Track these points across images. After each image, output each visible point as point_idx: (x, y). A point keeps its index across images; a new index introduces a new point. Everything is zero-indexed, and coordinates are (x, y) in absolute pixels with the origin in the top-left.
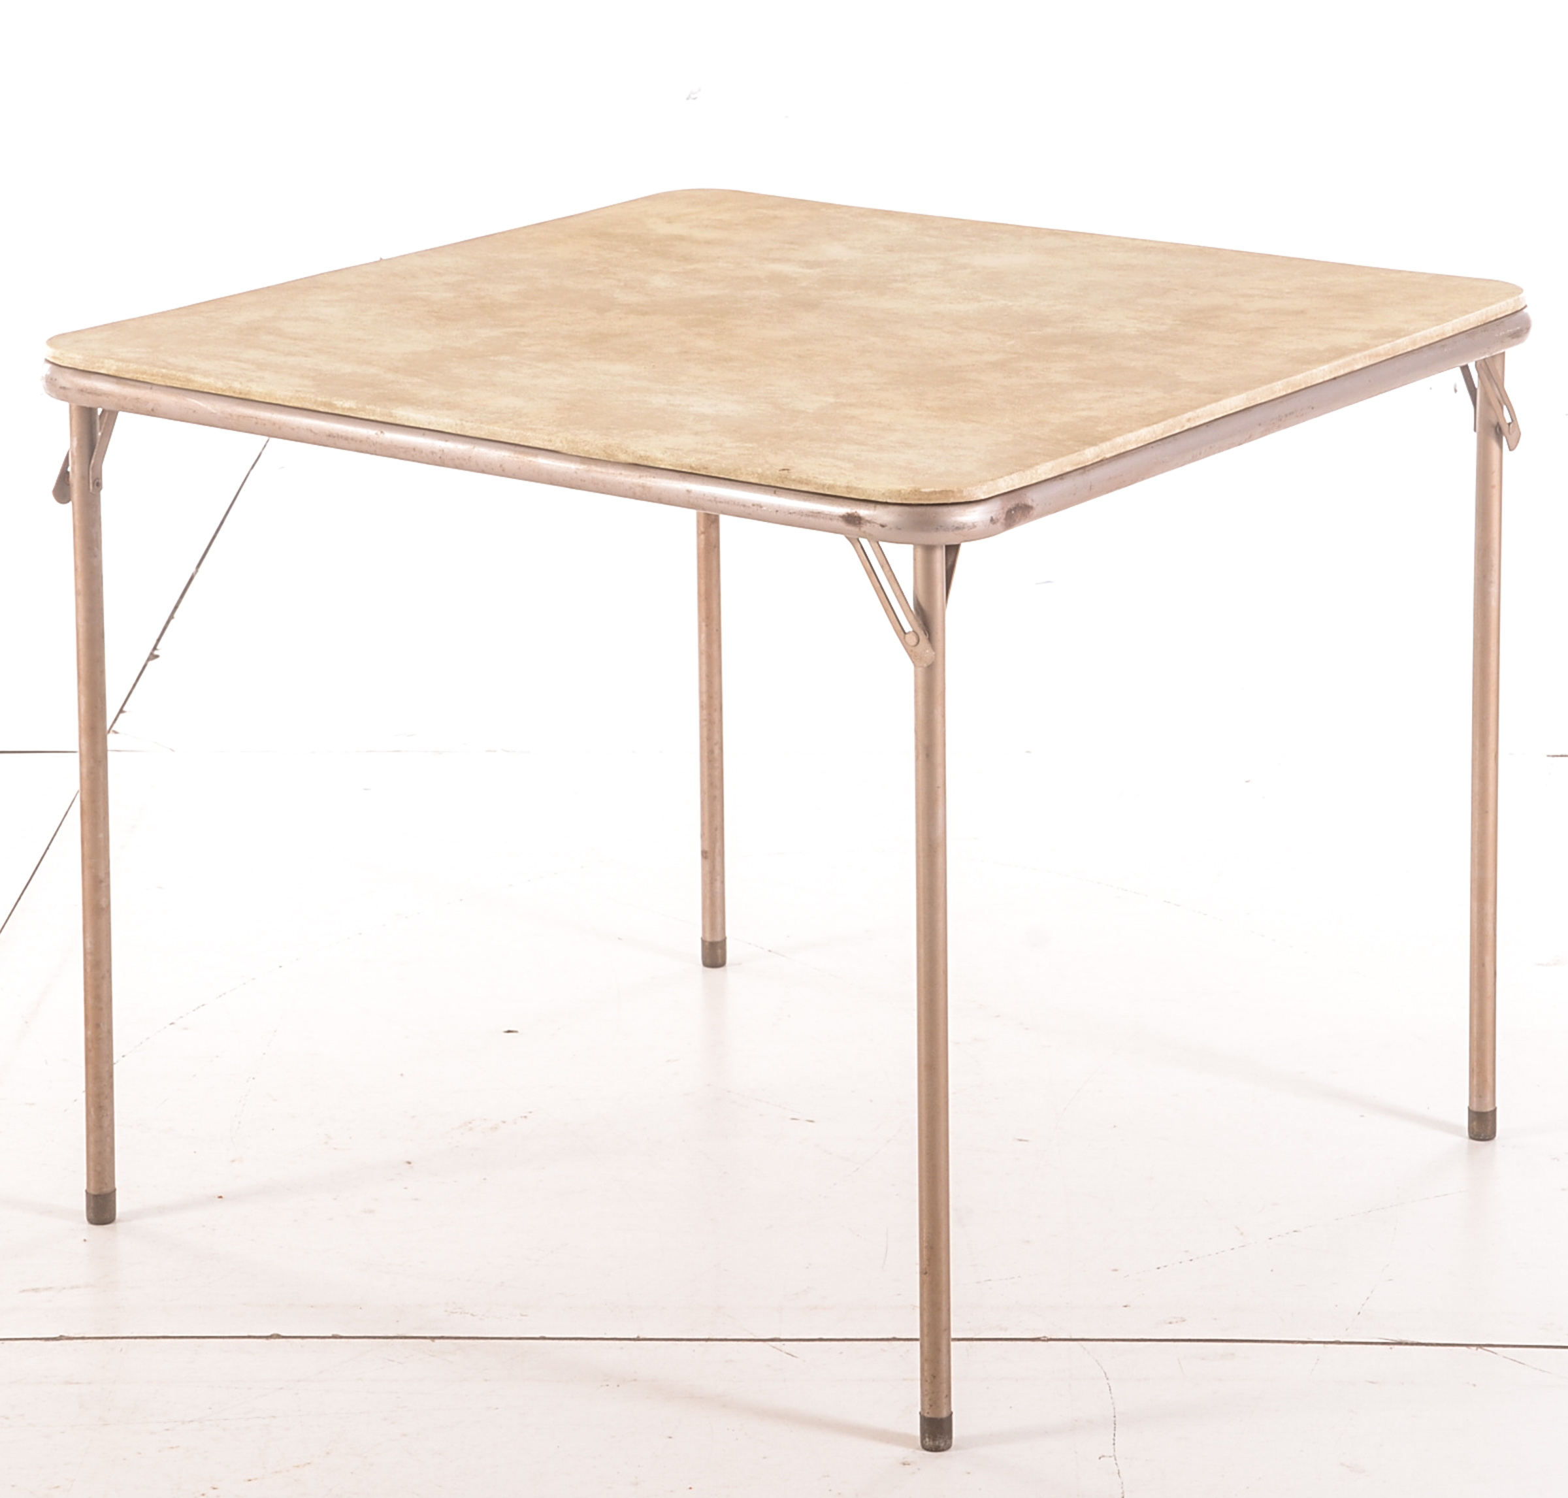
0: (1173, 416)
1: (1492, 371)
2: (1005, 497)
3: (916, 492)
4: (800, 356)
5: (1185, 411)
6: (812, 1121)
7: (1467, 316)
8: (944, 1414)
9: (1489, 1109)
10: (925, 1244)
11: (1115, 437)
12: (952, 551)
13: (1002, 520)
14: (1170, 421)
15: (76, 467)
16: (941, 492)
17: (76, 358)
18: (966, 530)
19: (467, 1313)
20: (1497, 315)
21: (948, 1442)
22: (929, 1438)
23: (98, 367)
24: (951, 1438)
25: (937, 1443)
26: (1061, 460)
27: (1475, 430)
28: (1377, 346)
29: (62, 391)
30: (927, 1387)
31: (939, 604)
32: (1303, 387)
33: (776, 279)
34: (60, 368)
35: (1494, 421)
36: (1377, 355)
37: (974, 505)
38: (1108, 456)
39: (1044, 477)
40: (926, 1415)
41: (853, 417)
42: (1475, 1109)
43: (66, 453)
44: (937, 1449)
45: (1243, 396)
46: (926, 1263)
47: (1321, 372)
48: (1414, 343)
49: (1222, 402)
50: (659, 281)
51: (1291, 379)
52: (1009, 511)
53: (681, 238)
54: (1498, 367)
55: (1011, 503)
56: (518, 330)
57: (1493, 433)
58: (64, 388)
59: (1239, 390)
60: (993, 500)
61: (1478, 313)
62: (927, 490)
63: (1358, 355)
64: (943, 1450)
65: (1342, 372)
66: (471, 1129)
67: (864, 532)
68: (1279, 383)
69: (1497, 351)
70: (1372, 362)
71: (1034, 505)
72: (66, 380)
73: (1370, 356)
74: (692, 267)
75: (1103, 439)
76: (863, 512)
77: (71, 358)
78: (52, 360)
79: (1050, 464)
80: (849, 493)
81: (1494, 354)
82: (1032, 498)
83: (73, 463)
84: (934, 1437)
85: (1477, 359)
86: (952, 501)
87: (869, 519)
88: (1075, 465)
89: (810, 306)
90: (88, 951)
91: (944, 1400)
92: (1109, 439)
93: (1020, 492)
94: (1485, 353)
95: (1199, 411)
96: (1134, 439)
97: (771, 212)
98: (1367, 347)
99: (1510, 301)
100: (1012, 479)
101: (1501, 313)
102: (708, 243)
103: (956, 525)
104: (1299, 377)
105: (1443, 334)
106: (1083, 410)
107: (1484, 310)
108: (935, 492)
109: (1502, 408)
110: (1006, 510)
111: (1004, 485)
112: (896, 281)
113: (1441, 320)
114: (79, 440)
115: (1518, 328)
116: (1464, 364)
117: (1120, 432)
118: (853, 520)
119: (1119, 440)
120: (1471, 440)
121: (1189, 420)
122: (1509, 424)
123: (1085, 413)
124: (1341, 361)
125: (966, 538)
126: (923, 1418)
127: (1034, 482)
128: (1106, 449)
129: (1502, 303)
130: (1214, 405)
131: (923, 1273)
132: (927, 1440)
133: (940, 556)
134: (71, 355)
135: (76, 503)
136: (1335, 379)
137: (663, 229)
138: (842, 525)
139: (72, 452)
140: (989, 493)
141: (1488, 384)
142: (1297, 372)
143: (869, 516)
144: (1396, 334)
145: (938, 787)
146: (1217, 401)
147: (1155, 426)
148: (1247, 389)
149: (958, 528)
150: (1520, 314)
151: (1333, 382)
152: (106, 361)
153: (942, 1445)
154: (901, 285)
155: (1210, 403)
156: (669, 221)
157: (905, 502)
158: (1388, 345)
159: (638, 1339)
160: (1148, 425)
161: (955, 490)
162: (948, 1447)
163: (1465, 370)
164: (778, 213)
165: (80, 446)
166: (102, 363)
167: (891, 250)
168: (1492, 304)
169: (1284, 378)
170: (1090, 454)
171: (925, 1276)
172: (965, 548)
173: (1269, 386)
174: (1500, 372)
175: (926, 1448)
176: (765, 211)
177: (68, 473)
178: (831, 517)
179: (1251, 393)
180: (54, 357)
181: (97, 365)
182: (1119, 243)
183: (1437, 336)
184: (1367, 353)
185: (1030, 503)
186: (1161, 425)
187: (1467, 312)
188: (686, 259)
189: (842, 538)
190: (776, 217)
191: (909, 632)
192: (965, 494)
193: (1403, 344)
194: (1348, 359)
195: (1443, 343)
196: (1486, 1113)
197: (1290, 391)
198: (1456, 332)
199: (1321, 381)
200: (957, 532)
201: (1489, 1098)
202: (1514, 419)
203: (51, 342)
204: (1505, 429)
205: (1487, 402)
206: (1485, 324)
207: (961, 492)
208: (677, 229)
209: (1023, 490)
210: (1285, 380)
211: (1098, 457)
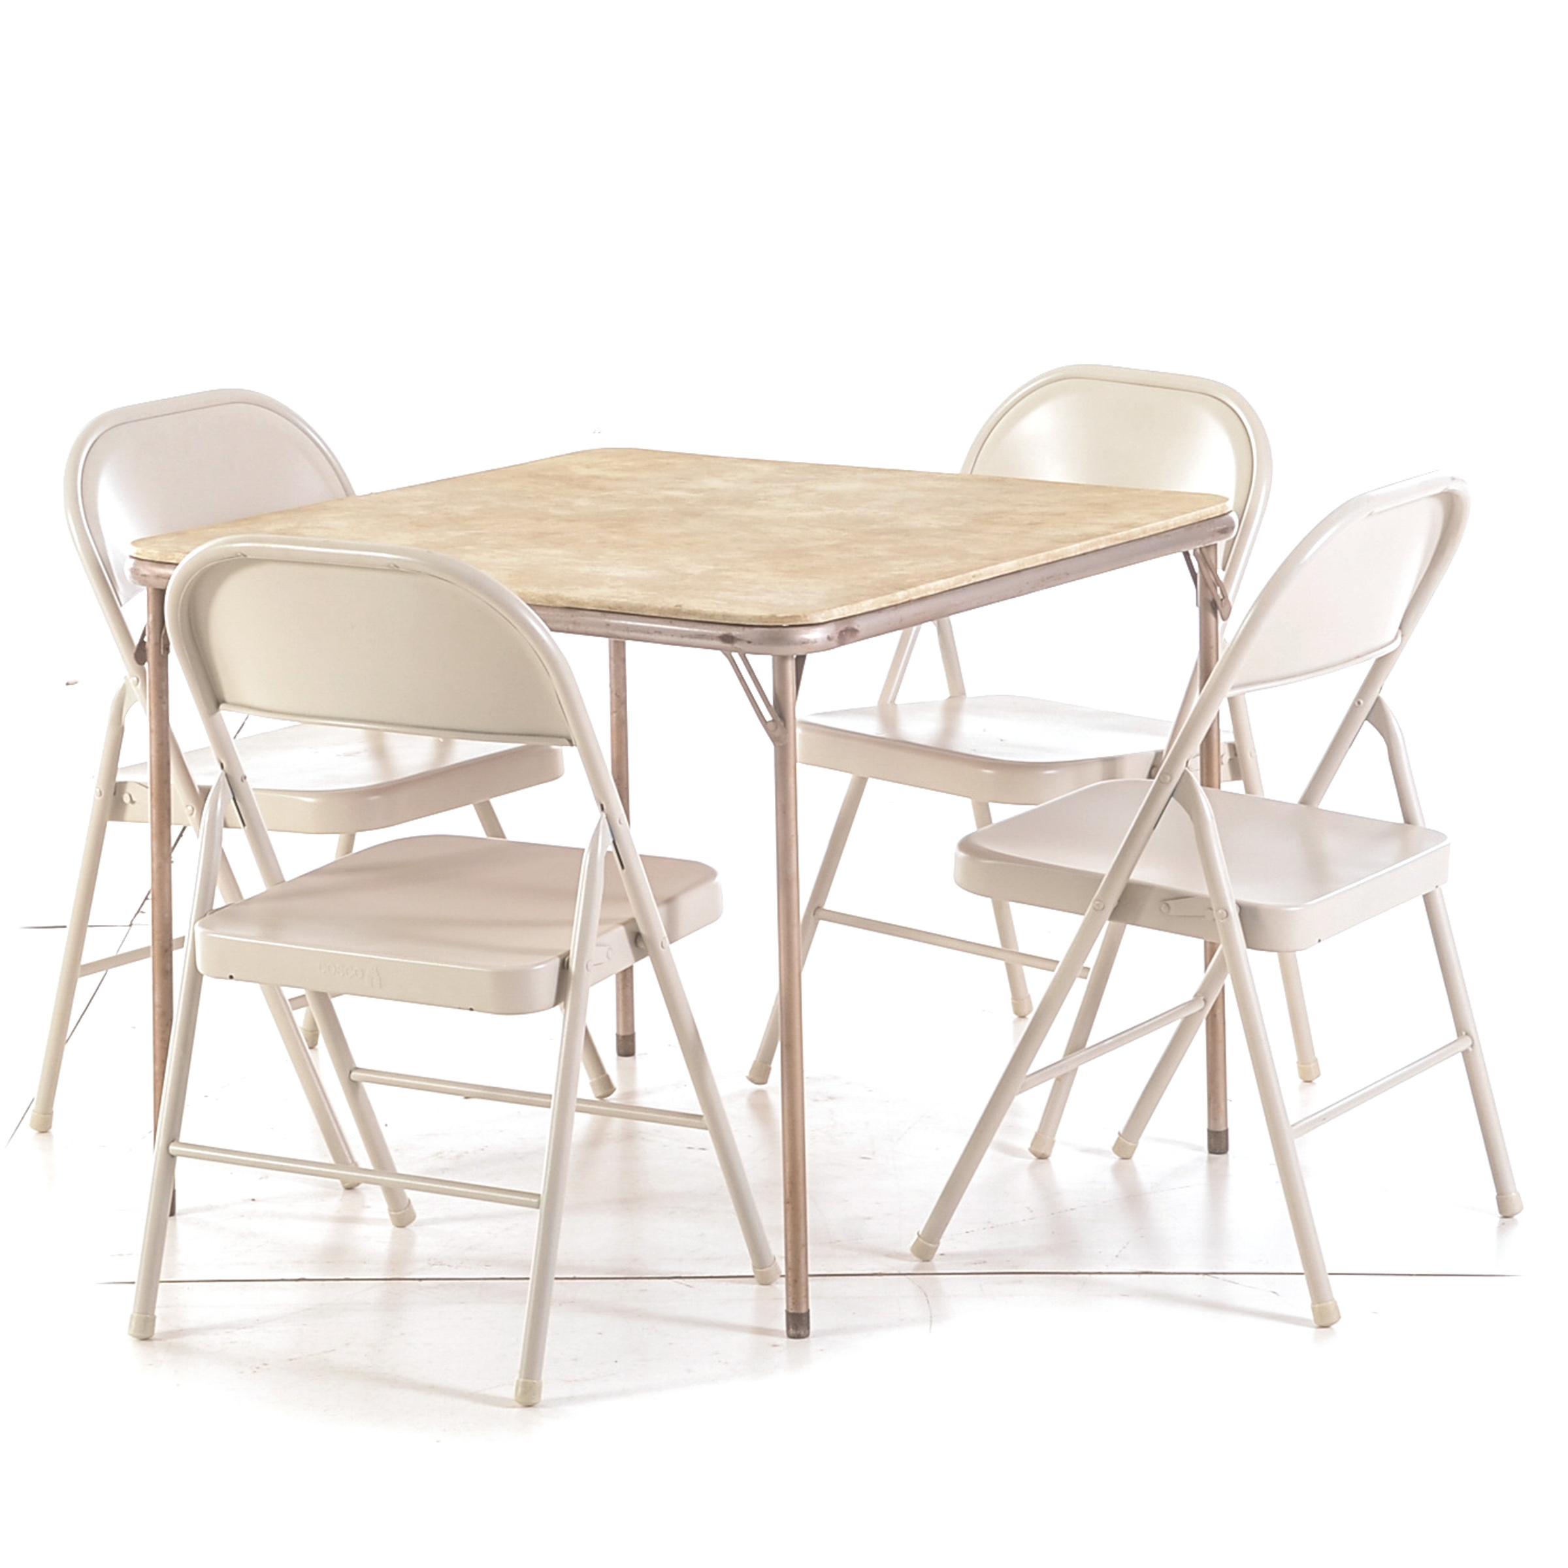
0: (962, 573)
1: (1206, 556)
2: (838, 622)
3: (773, 617)
4: (689, 544)
5: (972, 570)
6: (704, 1149)
7: (1186, 515)
8: (804, 1311)
9: (1223, 1129)
10: (788, 1180)
11: (919, 585)
12: (800, 661)
13: (836, 638)
14: (960, 576)
15: (151, 636)
16: (791, 617)
17: (154, 553)
18: (809, 645)
19: (445, 1264)
20: (1208, 515)
21: (807, 1331)
22: (793, 1328)
23: (170, 559)
24: (808, 1328)
25: (798, 1332)
26: (879, 598)
27: (1197, 605)
28: (1115, 533)
29: (144, 578)
30: (791, 1289)
31: (791, 700)
32: (1060, 558)
33: (668, 500)
34: (141, 562)
35: (1211, 598)
36: (1117, 539)
37: (815, 627)
38: (914, 598)
39: (866, 610)
40: (790, 1311)
41: (727, 577)
42: (1212, 1129)
43: (143, 629)
44: (798, 1337)
45: (1015, 562)
46: (788, 1194)
47: (1074, 549)
48: (1144, 532)
49: (998, 566)
50: (581, 502)
51: (1051, 552)
52: (841, 632)
53: (598, 477)
54: (1213, 557)
55: (843, 627)
56: (479, 532)
57: (1210, 607)
58: (145, 576)
59: (1011, 558)
60: (829, 624)
61: (1193, 513)
62: (781, 615)
63: (1102, 538)
64: (803, 1337)
65: (1090, 550)
66: (441, 1157)
67: (736, 648)
68: (1042, 554)
69: (1209, 542)
70: (1112, 544)
71: (859, 629)
72: (146, 570)
73: (1111, 539)
74: (606, 494)
75: (910, 586)
76: (735, 632)
77: (150, 553)
78: (135, 556)
79: (871, 601)
80: (725, 619)
81: (1207, 545)
82: (858, 624)
83: (149, 633)
84: (796, 1328)
85: (1194, 547)
86: (799, 623)
87: (738, 637)
88: (890, 602)
89: (695, 515)
90: (157, 1004)
91: (804, 1299)
92: (914, 586)
93: (848, 620)
94: (1199, 544)
95: (982, 571)
96: (932, 587)
97: (665, 461)
98: (1109, 533)
99: (1219, 506)
100: (843, 610)
101: (1212, 514)
102: (618, 479)
103: (803, 641)
104: (1057, 551)
105: (1167, 527)
106: (896, 571)
107: (1198, 512)
108: (786, 617)
109: (1216, 589)
110: (839, 631)
111: (837, 613)
112: (760, 500)
113: (1165, 517)
114: (154, 617)
115: (1225, 526)
116: (1185, 550)
117: (922, 582)
118: (727, 639)
119: (922, 587)
120: (1194, 613)
121: (974, 576)
122: (1222, 600)
123: (897, 573)
124: (1089, 542)
125: (809, 650)
126: (788, 1314)
127: (859, 612)
128: (913, 593)
129: (1213, 508)
130: (993, 567)
131: (786, 1202)
132: (791, 1330)
133: (791, 666)
134: (150, 551)
135: (151, 664)
136: (1084, 554)
137: (584, 472)
138: (719, 643)
139: (149, 627)
140: (826, 618)
141: (1204, 569)
142: (1057, 548)
143: (740, 635)
144: (1131, 526)
145: (792, 836)
146: (994, 564)
147: (948, 579)
148: (1017, 557)
149: (804, 643)
150: (1226, 516)
151: (1083, 557)
152: (176, 554)
153: (802, 1333)
154: (765, 502)
155: (990, 565)
156: (588, 467)
157: (765, 624)
158: (1125, 533)
159: (574, 1278)
160: (943, 578)
161: (800, 614)
162: (807, 1336)
163: (1186, 554)
164: (671, 461)
165: (154, 620)
166: (174, 555)
167: (756, 481)
168: (1205, 508)
169: (1046, 551)
170: (900, 596)
171: (788, 1205)
172: (810, 660)
173: (1034, 556)
174: (1213, 561)
175: (790, 1336)
176: (661, 460)
177: (145, 643)
178: (711, 637)
179: (1021, 560)
180: (137, 554)
181: (169, 557)
182: (929, 476)
183: (1163, 528)
184: (1109, 537)
185: (856, 627)
186: (953, 579)
187: (1184, 513)
188: (601, 489)
189: (719, 653)
190: (668, 464)
191: (770, 721)
192: (808, 618)
193: (1136, 532)
194: (1093, 540)
195: (1167, 534)
196: (1220, 1132)
197: (1050, 561)
198: (1177, 526)
199: (1073, 555)
200: (804, 645)
201: (1222, 1121)
202: (1225, 595)
203: (134, 543)
204: (1219, 603)
205: (1205, 584)
206: (1200, 522)
207: (805, 616)
208: (595, 472)
209: (853, 619)
210: (1046, 553)
211: (906, 598)
